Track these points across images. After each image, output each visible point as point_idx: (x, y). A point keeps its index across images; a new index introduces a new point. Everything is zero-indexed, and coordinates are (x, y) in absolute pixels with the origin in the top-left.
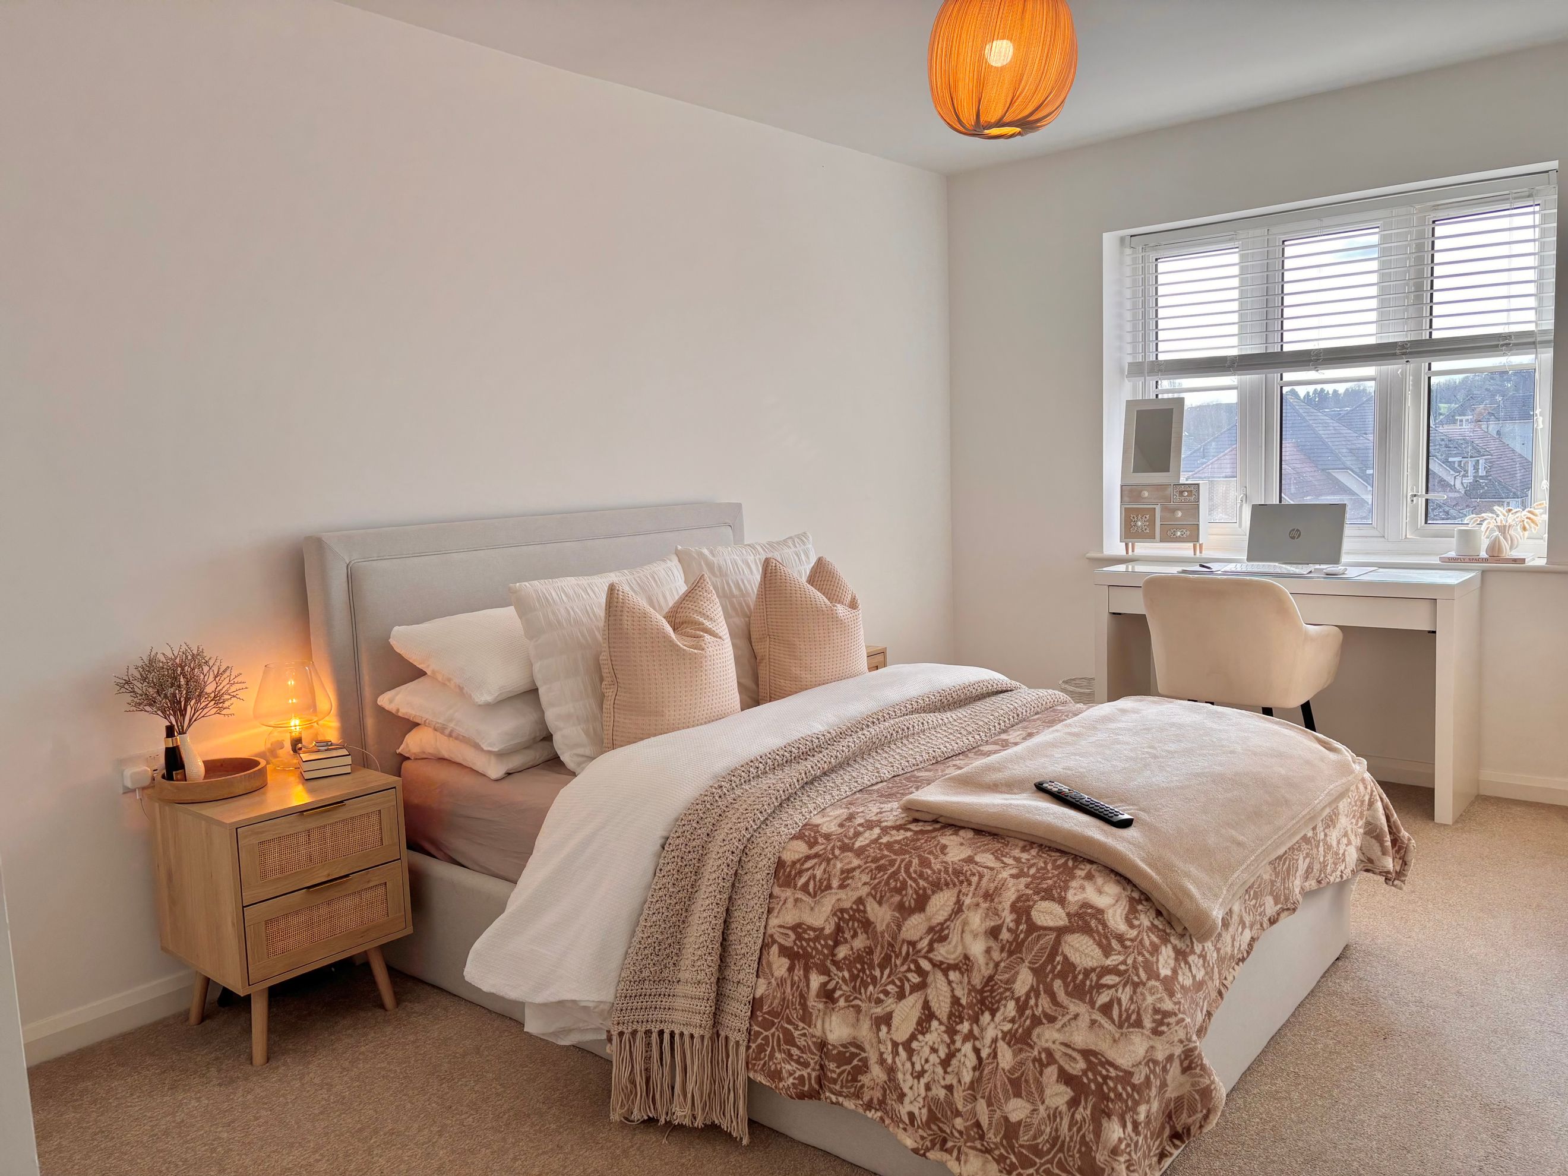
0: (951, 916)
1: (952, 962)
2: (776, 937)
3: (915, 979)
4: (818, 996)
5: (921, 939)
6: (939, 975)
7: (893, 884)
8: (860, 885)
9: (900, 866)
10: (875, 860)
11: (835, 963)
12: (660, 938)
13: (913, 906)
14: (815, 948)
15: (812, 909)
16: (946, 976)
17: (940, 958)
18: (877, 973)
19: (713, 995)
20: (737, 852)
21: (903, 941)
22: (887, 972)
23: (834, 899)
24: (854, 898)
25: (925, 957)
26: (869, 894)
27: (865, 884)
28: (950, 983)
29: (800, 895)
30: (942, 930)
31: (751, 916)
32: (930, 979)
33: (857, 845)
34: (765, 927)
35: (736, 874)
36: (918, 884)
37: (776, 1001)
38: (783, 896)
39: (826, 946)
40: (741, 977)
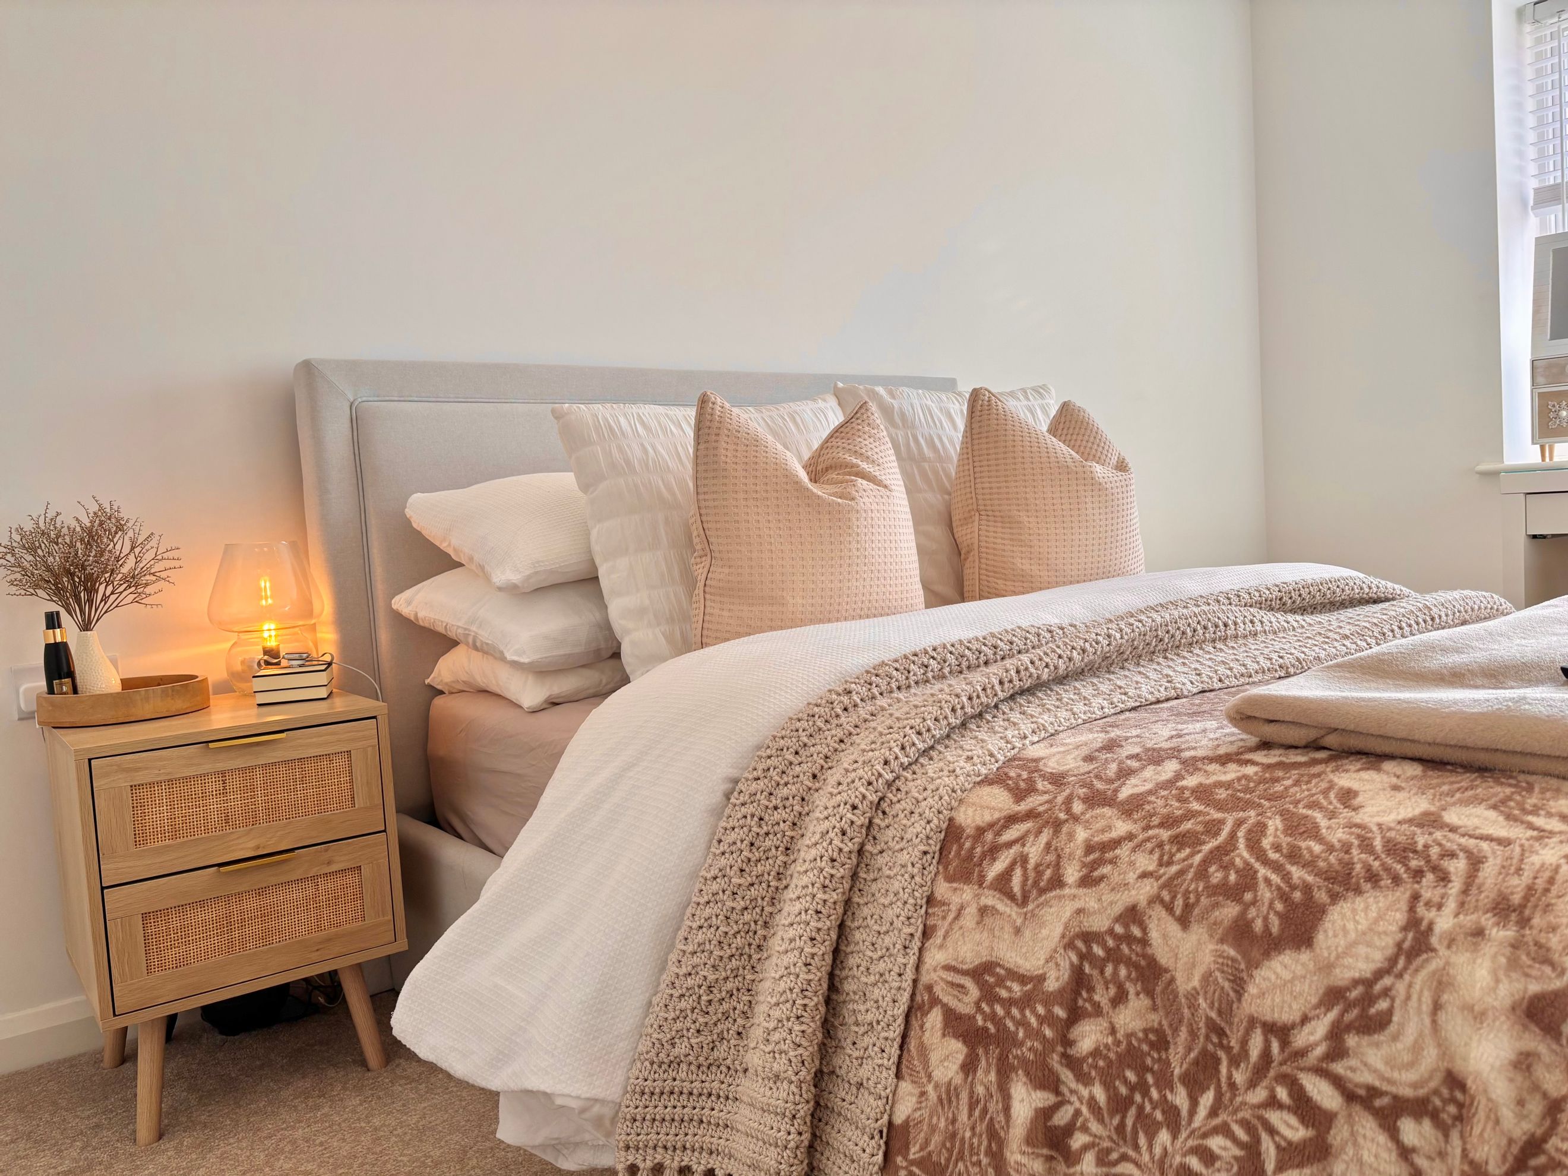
0: (1393, 961)
1: (1407, 1092)
2: (938, 990)
3: (1293, 1130)
4: (1029, 1140)
5: (1305, 1020)
6: (1368, 1126)
7: (1216, 875)
8: (1131, 877)
9: (1233, 835)
10: (1168, 822)
11: (1072, 1063)
12: (711, 977)
13: (1275, 929)
14: (1023, 1023)
15: (1018, 931)
16: (1393, 1132)
17: (1365, 1077)
18: (1180, 1098)
19: (804, 1109)
20: (863, 806)
21: (1252, 1022)
22: (1207, 1099)
23: (1068, 910)
24: (1118, 909)
25: (1320, 1071)
26: (1155, 900)
27: (1144, 875)
28: (1405, 1153)
29: (990, 899)
30: (1369, 999)
31: (888, 940)
32: (1338, 1135)
33: (1124, 793)
34: (917, 968)
35: (860, 852)
36: (1286, 877)
37: (936, 1139)
38: (956, 900)
39: (1048, 1019)
40: (864, 1072)
